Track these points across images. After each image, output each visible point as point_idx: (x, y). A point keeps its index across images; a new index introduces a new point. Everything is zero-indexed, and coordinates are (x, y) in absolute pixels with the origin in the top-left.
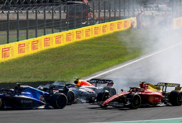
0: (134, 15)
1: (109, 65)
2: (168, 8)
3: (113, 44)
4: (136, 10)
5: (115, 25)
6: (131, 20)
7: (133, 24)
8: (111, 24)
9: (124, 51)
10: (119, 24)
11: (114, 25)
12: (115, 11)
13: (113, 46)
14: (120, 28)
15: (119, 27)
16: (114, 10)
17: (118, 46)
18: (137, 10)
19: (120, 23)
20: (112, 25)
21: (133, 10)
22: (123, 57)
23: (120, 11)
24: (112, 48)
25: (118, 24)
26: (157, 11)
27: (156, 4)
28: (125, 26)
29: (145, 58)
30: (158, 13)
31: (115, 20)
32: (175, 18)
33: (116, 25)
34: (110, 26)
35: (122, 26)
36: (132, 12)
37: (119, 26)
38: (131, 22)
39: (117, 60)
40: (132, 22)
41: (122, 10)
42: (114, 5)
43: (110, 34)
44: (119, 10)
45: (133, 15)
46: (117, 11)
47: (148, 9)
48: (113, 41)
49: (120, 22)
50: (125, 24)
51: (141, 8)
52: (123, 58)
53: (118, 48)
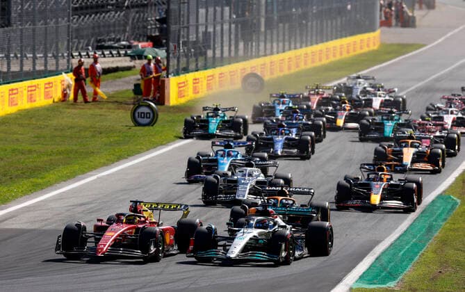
0: (70, 67)
1: (8, 195)
2: (157, 50)
3: (18, 140)
4: (74, 54)
5: (22, 92)
6: (63, 81)
7: (68, 91)
8: (12, 90)
9: (45, 159)
10: (31, 91)
11: (20, 93)
12: (21, 57)
13: (15, 147)
14: (35, 101)
15: (31, 99)
16: (19, 55)
17: (29, 147)
18: (77, 54)
19: (33, 88)
20: (15, 92)
21: (68, 56)
22: (41, 176)
23: (35, 58)
24: (14, 151)
25: (30, 89)
26: (128, 59)
27: (127, 41)
28: (47, 95)
29: (98, 178)
30: (132, 64)
31: (21, 81)
32: (174, 75)
33: (25, 92)
34: (10, 95)
35: (40, 96)
36: (65, 60)
37: (31, 95)
38: (63, 85)
39: (25, 181)
40: (65, 86)
41: (38, 55)
42: (19, 41)
43: (8, 114)
44: (31, 55)
45: (68, 67)
46: (26, 56)
47: (107, 52)
48: (17, 134)
49: (35, 86)
50: (46, 90)
51: (88, 49)
52: (42, 178)
53: (30, 152)
